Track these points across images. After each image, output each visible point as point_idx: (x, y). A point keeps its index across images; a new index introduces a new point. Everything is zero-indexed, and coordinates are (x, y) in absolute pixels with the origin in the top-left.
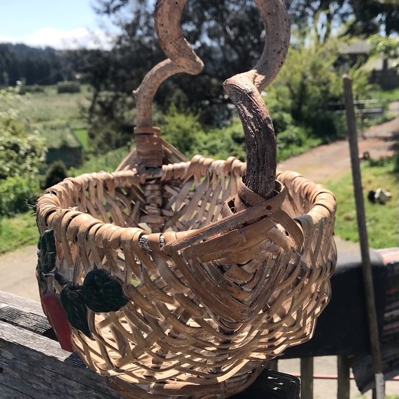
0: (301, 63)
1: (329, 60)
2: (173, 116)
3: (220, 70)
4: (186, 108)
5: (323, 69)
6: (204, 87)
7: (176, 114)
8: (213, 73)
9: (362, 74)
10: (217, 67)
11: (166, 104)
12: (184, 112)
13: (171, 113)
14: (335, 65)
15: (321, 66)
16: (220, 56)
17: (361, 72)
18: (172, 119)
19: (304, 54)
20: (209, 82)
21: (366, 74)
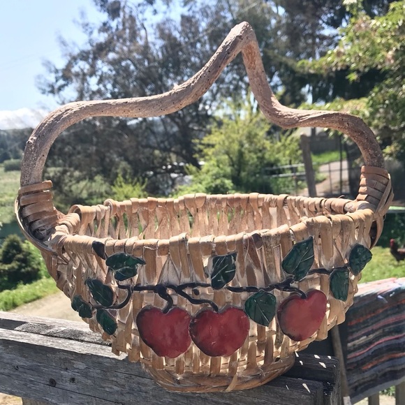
0: (238, 133)
1: (263, 128)
2: (121, 186)
3: (162, 142)
4: (133, 179)
5: (258, 137)
6: (148, 158)
7: (123, 184)
8: (156, 145)
9: (294, 140)
10: (159, 140)
11: (112, 176)
12: (132, 183)
13: (119, 184)
14: (269, 133)
15: (256, 135)
16: (161, 129)
17: (293, 139)
18: (121, 190)
19: (240, 125)
20: (152, 154)
21: (297, 140)
